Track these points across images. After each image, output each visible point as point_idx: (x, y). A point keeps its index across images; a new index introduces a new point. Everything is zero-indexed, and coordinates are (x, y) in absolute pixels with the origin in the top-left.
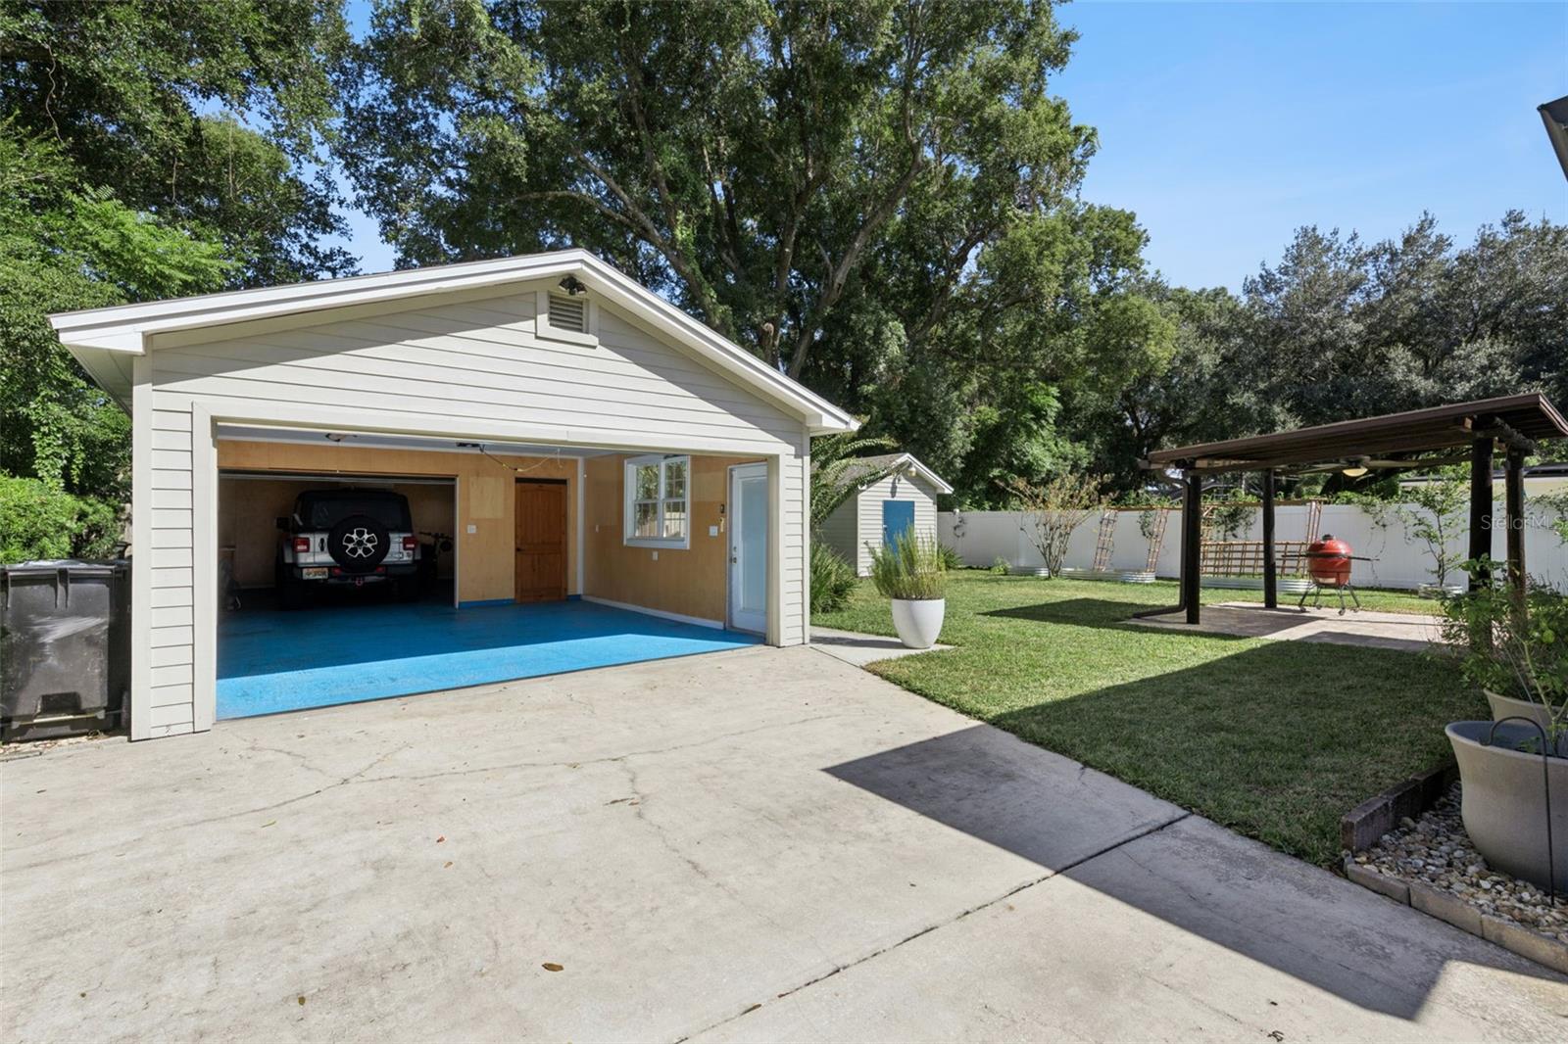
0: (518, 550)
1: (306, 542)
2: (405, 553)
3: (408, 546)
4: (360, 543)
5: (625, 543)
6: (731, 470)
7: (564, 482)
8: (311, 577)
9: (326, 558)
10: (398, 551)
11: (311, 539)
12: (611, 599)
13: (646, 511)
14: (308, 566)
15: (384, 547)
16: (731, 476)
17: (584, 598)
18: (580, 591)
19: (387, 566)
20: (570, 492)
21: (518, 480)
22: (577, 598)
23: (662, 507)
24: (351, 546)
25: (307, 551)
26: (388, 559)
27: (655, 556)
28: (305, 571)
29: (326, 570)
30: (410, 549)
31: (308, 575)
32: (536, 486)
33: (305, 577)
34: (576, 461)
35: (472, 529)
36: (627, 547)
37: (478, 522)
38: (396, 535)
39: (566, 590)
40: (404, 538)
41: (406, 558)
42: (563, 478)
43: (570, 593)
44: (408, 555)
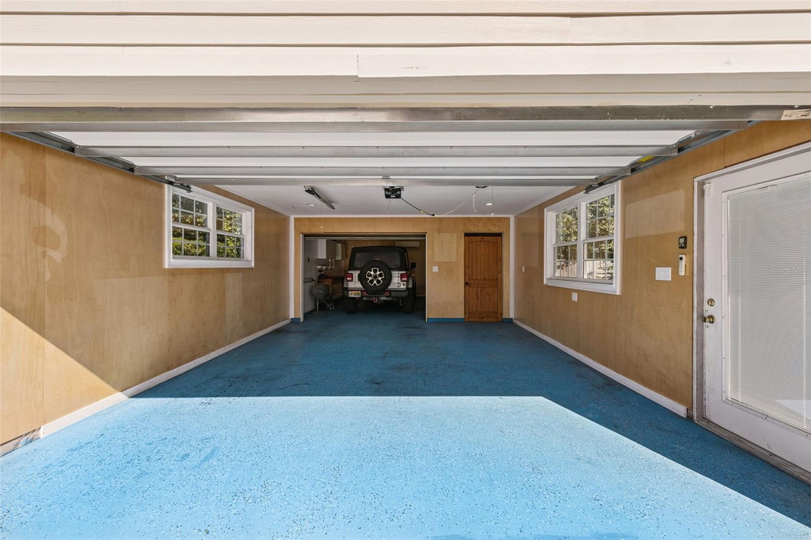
0: (466, 284)
1: (351, 275)
2: (402, 283)
3: (403, 279)
4: (375, 277)
5: (545, 282)
6: (702, 184)
7: (500, 235)
8: (353, 296)
9: (359, 285)
10: (397, 282)
11: (354, 274)
12: (534, 328)
13: (566, 254)
14: (353, 290)
15: (388, 280)
16: (702, 193)
17: (515, 321)
18: (512, 315)
19: (390, 291)
20: (504, 242)
21: (466, 235)
22: (510, 321)
23: (582, 251)
24: (370, 278)
25: (352, 281)
26: (392, 287)
27: (575, 297)
28: (350, 292)
29: (360, 292)
30: (404, 281)
31: (352, 295)
32: (479, 238)
33: (350, 296)
34: (509, 218)
35: (435, 269)
36: (547, 286)
37: (439, 265)
38: (397, 272)
39: (501, 314)
40: (401, 274)
41: (403, 287)
42: (499, 232)
43: (504, 317)
44: (404, 285)
